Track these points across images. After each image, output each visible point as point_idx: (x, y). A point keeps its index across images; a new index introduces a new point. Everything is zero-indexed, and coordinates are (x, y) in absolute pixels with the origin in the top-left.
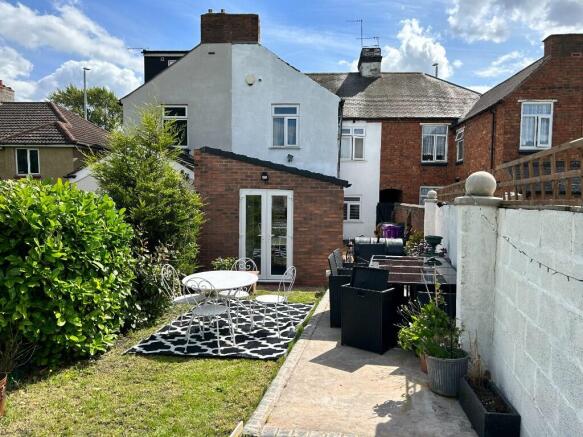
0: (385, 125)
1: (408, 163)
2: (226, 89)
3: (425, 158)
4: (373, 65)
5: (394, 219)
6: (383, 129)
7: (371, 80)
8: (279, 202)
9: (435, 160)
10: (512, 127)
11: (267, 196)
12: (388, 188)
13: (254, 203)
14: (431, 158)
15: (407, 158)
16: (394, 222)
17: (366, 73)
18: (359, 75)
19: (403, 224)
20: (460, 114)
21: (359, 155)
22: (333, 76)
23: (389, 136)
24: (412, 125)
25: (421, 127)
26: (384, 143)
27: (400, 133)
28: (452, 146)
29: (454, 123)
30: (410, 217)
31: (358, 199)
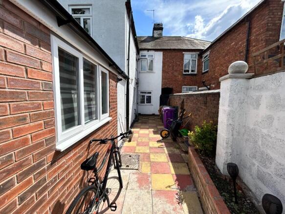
0: (165, 53)
1: (176, 74)
3: (185, 71)
4: (159, 32)
5: (169, 103)
6: (163, 55)
9: (190, 72)
10: (274, 24)
12: (166, 87)
14: (188, 71)
15: (176, 71)
16: (169, 105)
17: (156, 35)
18: (153, 37)
19: (177, 107)
21: (151, 69)
23: (166, 59)
24: (179, 53)
25: (183, 54)
26: (164, 63)
28: (200, 65)
29: (201, 52)
30: (183, 102)
31: (150, 93)
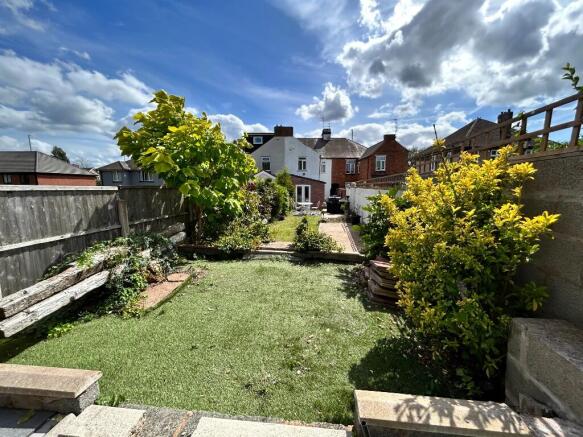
0: (333, 160)
1: (341, 174)
2: (283, 151)
3: (347, 172)
4: (328, 135)
6: (332, 162)
7: (327, 141)
8: (307, 189)
9: (350, 173)
11: (303, 187)
12: (334, 183)
13: (300, 189)
15: (341, 172)
17: (325, 138)
18: (322, 139)
20: (359, 156)
21: (324, 171)
22: (313, 140)
23: (335, 165)
24: (342, 161)
25: (345, 161)
26: (333, 167)
27: (339, 163)
28: (357, 168)
29: (357, 160)
